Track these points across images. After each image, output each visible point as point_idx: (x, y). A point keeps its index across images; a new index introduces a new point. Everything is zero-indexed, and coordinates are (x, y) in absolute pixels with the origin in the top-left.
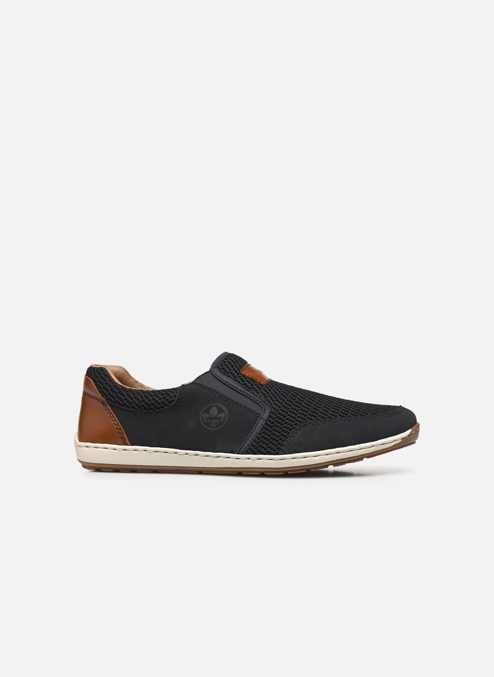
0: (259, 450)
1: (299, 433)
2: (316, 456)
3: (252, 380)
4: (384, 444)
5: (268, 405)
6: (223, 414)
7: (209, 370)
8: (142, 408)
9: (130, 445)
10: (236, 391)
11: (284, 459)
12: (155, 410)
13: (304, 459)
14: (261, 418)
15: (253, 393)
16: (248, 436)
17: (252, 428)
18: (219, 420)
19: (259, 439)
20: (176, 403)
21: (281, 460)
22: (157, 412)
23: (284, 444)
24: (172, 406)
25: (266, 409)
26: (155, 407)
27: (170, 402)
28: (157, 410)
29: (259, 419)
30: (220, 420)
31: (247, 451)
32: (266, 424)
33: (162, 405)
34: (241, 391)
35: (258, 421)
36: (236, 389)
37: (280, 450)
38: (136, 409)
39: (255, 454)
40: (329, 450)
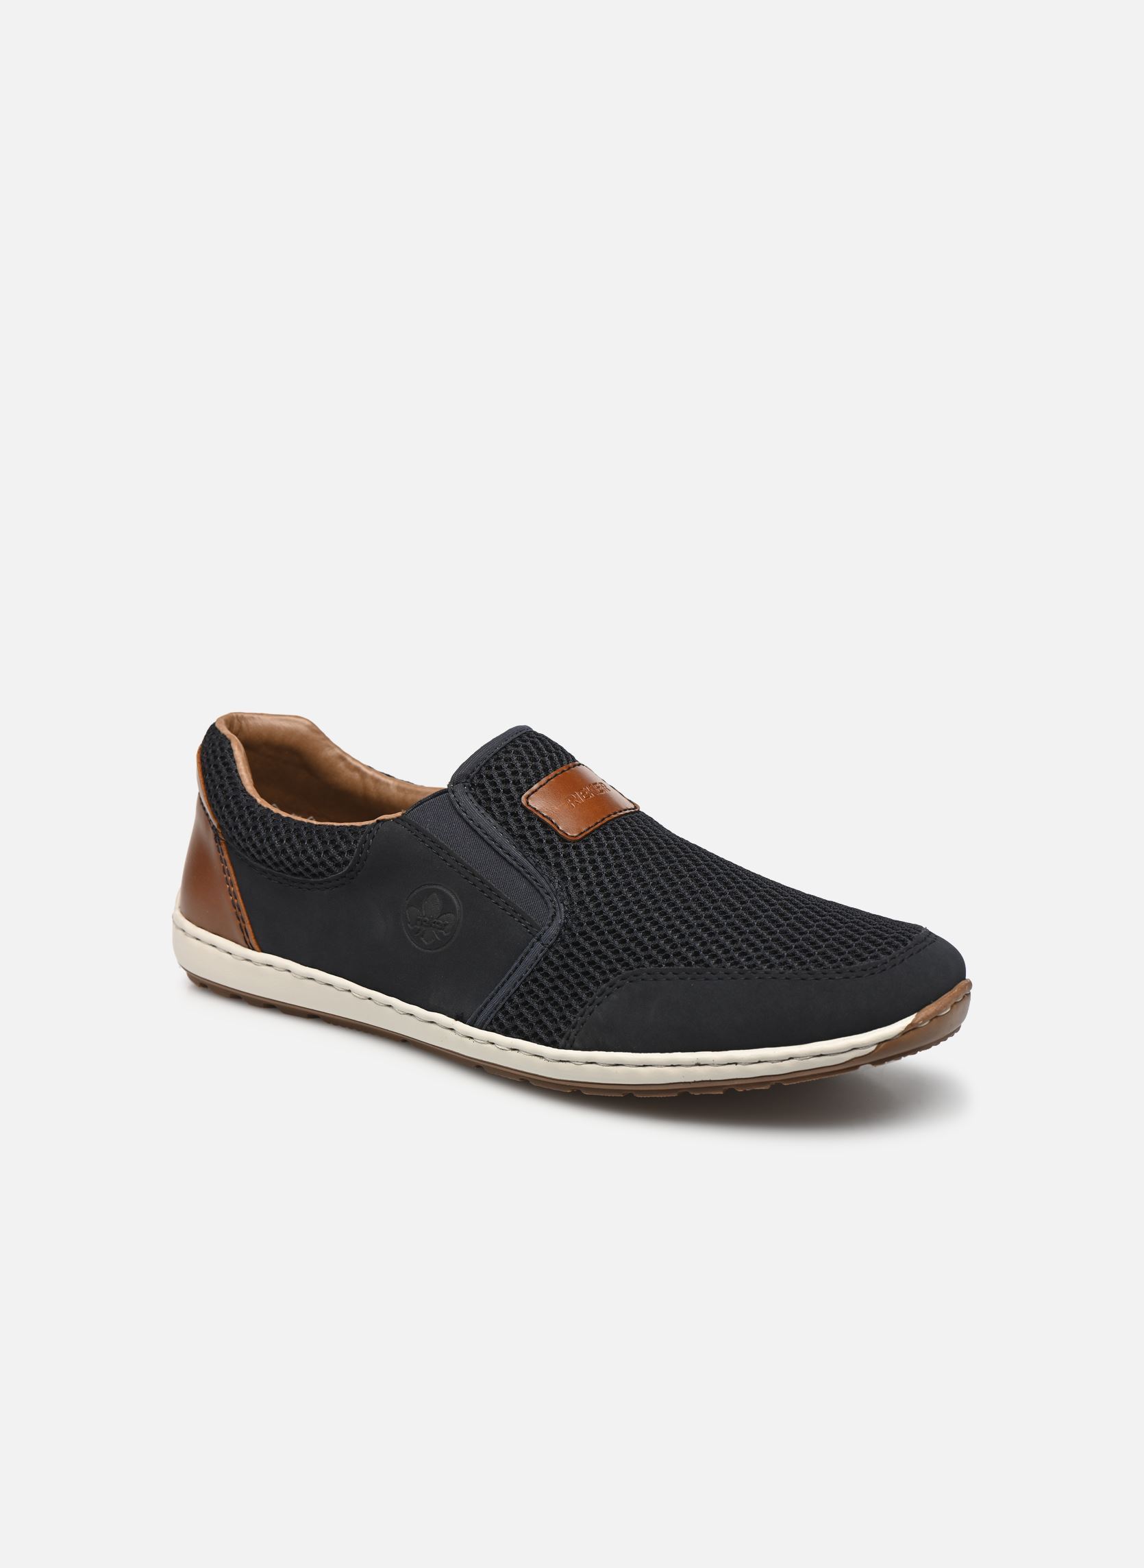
0: (516, 1027)
1: (614, 997)
2: (644, 1066)
3: (544, 825)
4: (821, 1055)
5: (564, 905)
6: (453, 915)
7: (446, 787)
8: (282, 868)
9: (258, 949)
10: (497, 853)
11: (568, 1061)
12: (307, 878)
13: (615, 1067)
14: (538, 940)
15: (537, 866)
16: (499, 985)
17: (512, 964)
18: (441, 931)
19: (521, 996)
20: (350, 870)
21: (561, 1063)
22: (312, 884)
23: (573, 1023)
24: (343, 876)
25: (558, 914)
26: (307, 870)
27: (338, 865)
28: (312, 880)
29: (534, 940)
30: (443, 930)
31: (491, 1023)
32: (546, 958)
33: (321, 869)
34: (510, 855)
35: (528, 947)
36: (497, 848)
37: (561, 1036)
38: (269, 867)
39: (506, 1034)
40: (679, 1053)
